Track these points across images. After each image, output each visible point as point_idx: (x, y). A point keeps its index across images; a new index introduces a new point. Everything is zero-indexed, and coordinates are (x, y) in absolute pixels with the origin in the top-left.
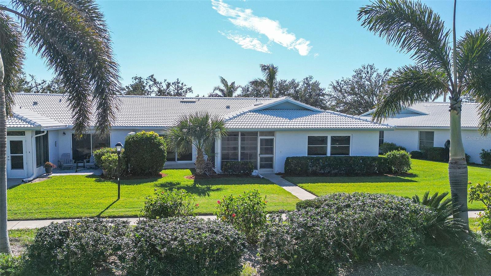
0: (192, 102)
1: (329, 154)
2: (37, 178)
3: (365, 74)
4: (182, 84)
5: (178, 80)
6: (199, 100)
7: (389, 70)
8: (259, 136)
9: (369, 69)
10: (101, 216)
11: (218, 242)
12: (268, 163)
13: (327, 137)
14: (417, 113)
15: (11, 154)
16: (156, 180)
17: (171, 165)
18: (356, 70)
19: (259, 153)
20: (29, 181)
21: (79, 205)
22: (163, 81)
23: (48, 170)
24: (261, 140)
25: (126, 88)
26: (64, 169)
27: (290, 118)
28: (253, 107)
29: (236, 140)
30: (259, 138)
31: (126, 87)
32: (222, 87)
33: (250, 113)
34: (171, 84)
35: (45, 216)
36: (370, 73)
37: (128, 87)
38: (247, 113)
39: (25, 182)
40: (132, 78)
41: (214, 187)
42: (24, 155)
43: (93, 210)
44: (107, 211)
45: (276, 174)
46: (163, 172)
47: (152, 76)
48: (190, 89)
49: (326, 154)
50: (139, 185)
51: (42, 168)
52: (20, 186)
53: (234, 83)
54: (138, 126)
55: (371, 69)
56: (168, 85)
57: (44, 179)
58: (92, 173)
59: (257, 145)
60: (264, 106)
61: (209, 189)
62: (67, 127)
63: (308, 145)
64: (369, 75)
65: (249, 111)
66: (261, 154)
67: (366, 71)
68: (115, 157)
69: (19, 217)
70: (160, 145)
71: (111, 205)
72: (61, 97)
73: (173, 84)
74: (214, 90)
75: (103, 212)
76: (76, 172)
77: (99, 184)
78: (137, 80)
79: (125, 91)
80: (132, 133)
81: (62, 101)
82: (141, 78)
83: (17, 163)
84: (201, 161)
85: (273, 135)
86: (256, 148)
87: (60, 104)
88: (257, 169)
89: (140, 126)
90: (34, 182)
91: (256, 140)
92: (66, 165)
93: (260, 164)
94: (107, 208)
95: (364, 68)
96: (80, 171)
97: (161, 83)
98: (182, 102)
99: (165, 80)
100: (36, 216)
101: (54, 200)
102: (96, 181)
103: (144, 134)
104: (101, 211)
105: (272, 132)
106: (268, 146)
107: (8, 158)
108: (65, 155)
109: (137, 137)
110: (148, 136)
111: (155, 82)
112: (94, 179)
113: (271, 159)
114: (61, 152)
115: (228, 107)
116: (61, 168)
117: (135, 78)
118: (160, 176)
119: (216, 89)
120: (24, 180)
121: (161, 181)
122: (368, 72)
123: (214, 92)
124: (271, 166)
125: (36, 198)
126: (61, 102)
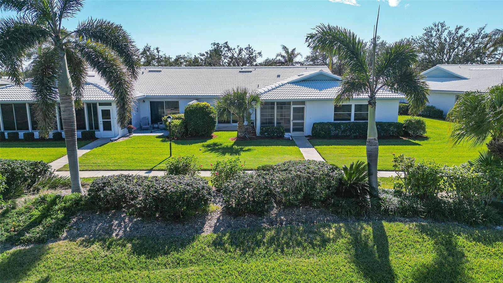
0: (247, 72)
1: (352, 120)
2: (122, 137)
3: (436, 31)
4: (252, 50)
5: (249, 46)
6: (255, 69)
7: (460, 28)
8: (293, 105)
9: (440, 27)
10: (154, 169)
11: (188, 191)
12: (299, 128)
13: (351, 105)
14: (459, 78)
15: (103, 119)
16: (205, 141)
17: (226, 127)
18: (426, 28)
19: (292, 119)
20: (115, 140)
21: (141, 160)
22: (236, 47)
23: (130, 131)
24: (294, 108)
25: (205, 54)
26: (143, 130)
27: (321, 89)
28: (296, 78)
29: (273, 108)
30: (292, 106)
31: (206, 52)
32: (284, 53)
33: (288, 85)
34: (244, 49)
35: (116, 168)
36: (440, 31)
37: (207, 53)
38: (286, 85)
39: (112, 141)
40: (211, 44)
41: (247, 148)
42: (111, 120)
43: (150, 165)
44: (159, 165)
45: (306, 137)
46: (215, 134)
47: (226, 43)
48: (260, 53)
49: (350, 120)
50: (191, 145)
51: (126, 130)
52: (107, 144)
53: (294, 49)
54: (199, 95)
55: (442, 27)
56: (241, 50)
57: (127, 138)
58: (163, 134)
59: (290, 113)
60: (305, 76)
61: (242, 150)
62: (145, 96)
63: (334, 112)
64: (440, 33)
65: (287, 83)
66: (294, 119)
67: (436, 29)
68: (177, 122)
69: (100, 168)
70: (210, 113)
71: (163, 161)
72: (144, 70)
73: (245, 49)
74: (277, 56)
75: (156, 166)
76: (151, 132)
77: (163, 143)
78: (215, 46)
79: (204, 57)
80: (194, 103)
81: (144, 73)
82: (218, 43)
83: (108, 126)
84: (241, 126)
85: (304, 104)
86: (289, 115)
87: (143, 76)
88: (290, 133)
89: (201, 95)
90: (118, 141)
91: (290, 108)
92: (145, 126)
93: (293, 128)
94: (159, 164)
95: (435, 25)
96: (154, 132)
97: (234, 49)
98: (240, 72)
99: (238, 46)
100: (112, 168)
101: (127, 156)
102: (163, 141)
103: (199, 104)
104: (155, 165)
105: (303, 102)
106: (300, 113)
107: (101, 123)
108: (144, 118)
109: (192, 107)
110: (201, 106)
111: (229, 49)
112: (161, 139)
113: (302, 124)
114: (142, 116)
115: (279, 76)
116: (141, 129)
117: (213, 44)
118: (211, 137)
119: (278, 55)
120: (112, 139)
121: (210, 142)
122: (438, 30)
123: (276, 58)
124: (302, 130)
125: (115, 154)
126: (143, 75)
